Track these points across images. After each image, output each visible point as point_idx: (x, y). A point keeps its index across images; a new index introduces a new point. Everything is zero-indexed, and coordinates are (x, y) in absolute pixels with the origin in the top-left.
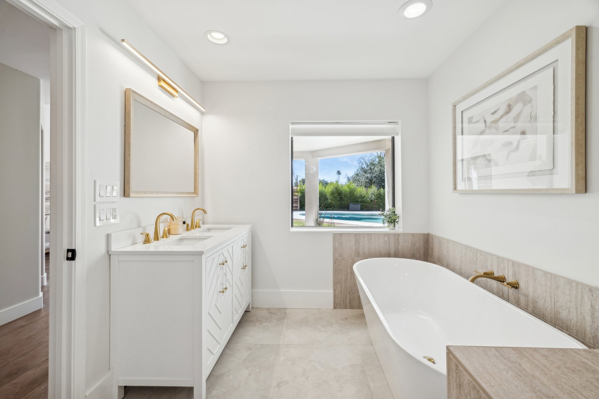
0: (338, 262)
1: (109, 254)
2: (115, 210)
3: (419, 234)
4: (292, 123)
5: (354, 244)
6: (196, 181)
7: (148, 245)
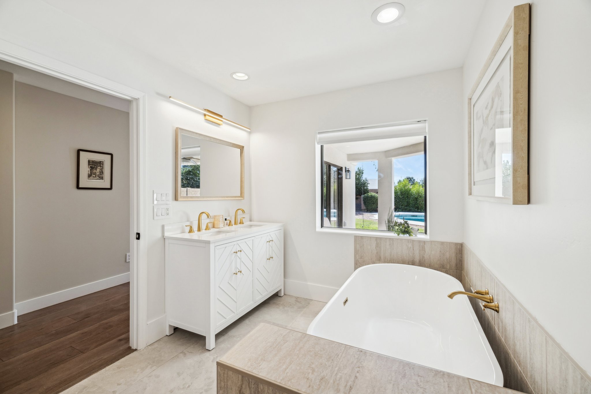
0: (359, 264)
1: (164, 239)
2: (168, 209)
3: (450, 243)
4: (319, 133)
5: (375, 247)
6: (242, 187)
7: (191, 234)
